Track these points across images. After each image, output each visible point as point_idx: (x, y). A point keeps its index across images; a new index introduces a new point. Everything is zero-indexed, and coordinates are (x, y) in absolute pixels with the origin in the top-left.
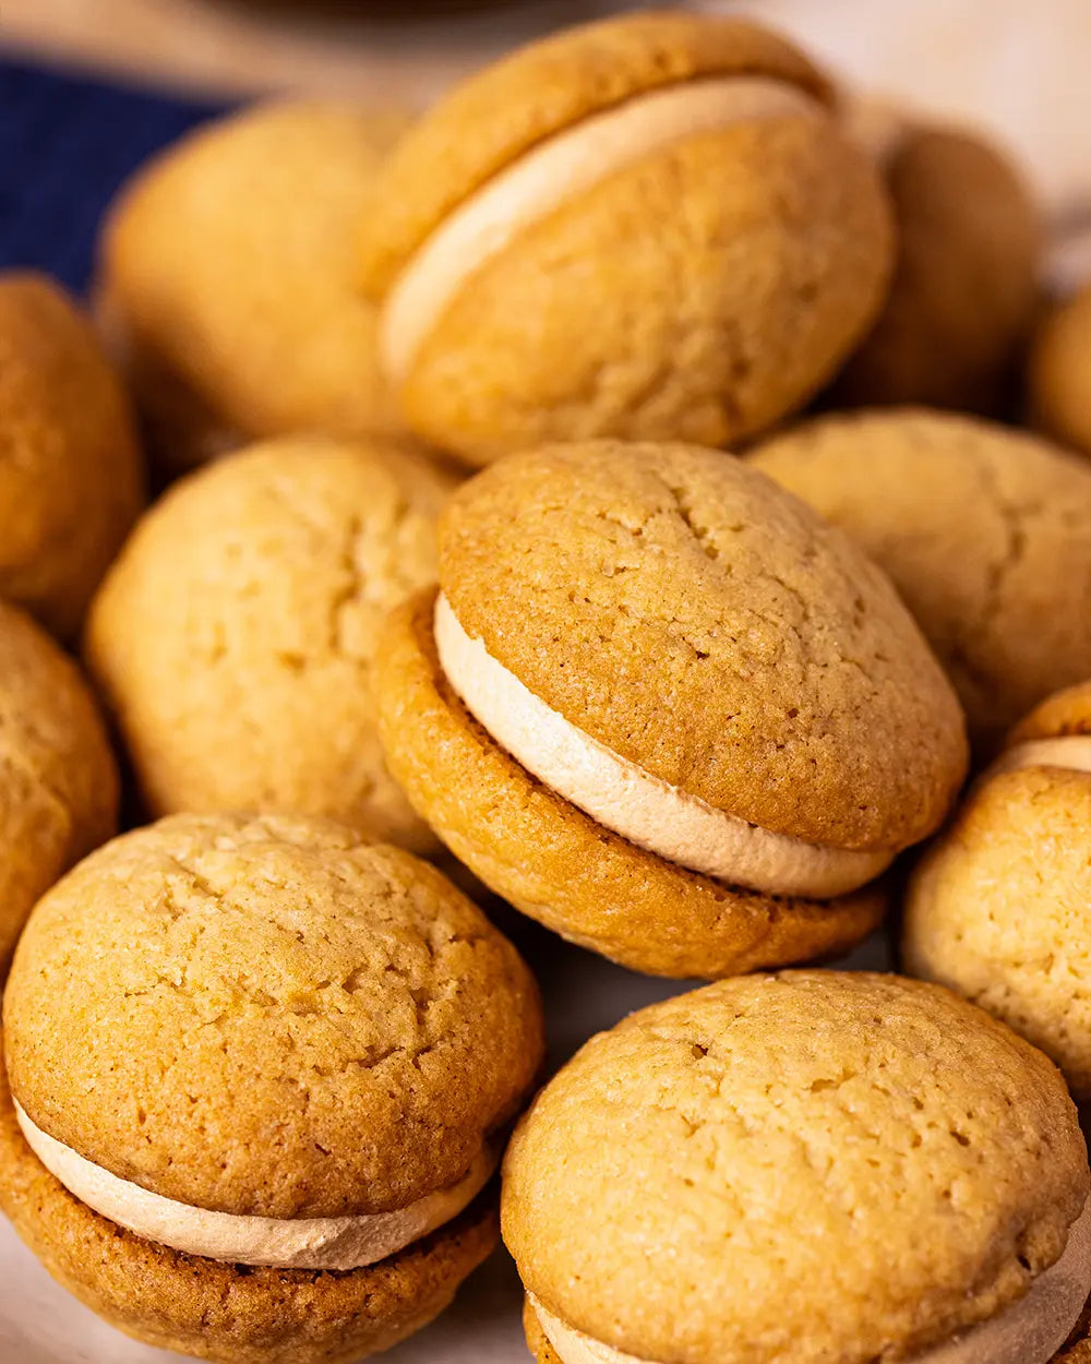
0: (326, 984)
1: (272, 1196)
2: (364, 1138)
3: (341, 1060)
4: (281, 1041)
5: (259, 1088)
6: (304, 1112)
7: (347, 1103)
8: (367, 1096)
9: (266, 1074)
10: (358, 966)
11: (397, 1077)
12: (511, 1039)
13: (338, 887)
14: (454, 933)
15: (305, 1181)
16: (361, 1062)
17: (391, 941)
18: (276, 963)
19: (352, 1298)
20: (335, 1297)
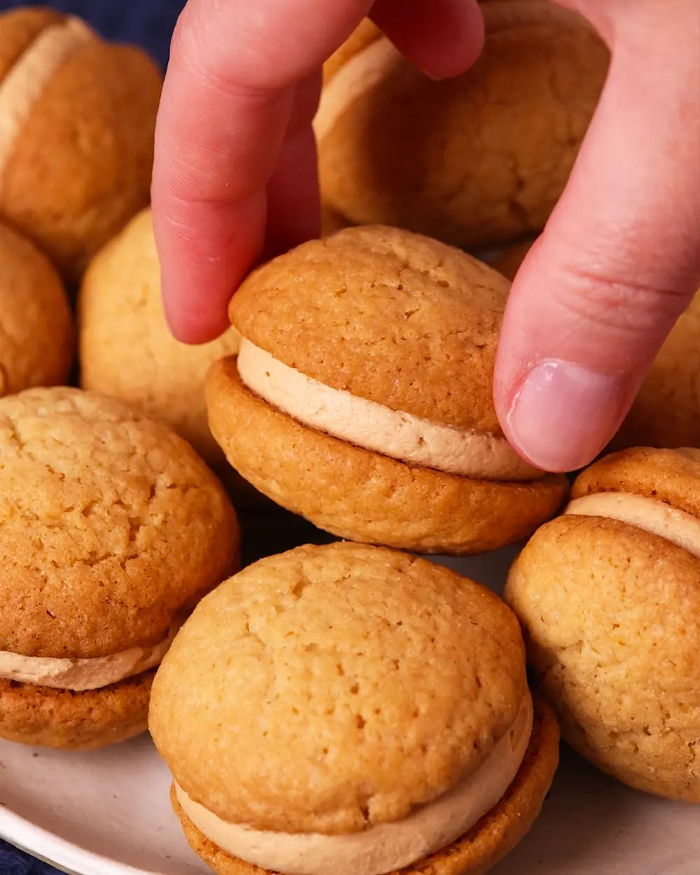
0: (70, 509)
1: (17, 641)
2: (79, 610)
3: (70, 559)
4: (34, 544)
5: (14, 572)
6: (41, 590)
7: (70, 586)
8: (84, 583)
9: (20, 563)
10: (95, 499)
11: (107, 573)
12: (198, 554)
13: (98, 446)
14: (172, 483)
15: (37, 633)
16: (85, 562)
17: (122, 485)
18: (42, 494)
19: (80, 709)
20: (68, 708)
